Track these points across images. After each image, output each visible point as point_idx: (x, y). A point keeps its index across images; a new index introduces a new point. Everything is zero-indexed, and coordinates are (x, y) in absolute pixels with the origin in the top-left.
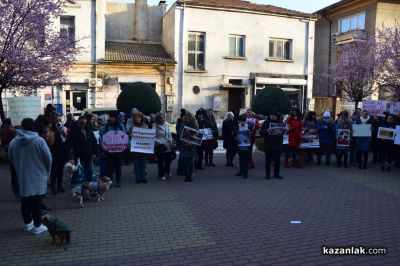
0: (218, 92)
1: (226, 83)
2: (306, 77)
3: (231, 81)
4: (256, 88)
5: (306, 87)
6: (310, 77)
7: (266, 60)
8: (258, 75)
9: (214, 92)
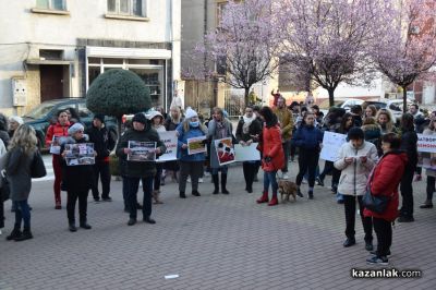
0: (21, 73)
1: (34, 56)
2: (169, 46)
3: (43, 53)
4: (88, 65)
5: (170, 61)
6: (177, 47)
7: (105, 17)
8: (90, 42)
9: (13, 73)
